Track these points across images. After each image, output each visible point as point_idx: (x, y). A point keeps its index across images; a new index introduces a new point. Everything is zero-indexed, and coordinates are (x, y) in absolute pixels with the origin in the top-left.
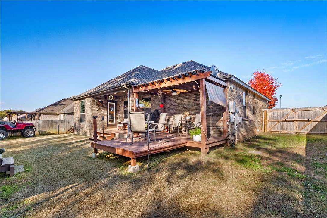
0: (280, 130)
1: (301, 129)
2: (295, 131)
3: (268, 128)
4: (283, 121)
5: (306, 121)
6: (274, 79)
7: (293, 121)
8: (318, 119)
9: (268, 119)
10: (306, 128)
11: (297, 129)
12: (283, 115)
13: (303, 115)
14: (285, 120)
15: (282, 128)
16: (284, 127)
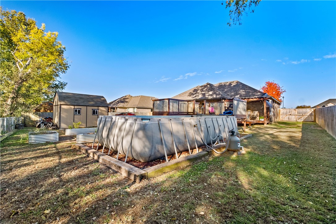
0: (287, 119)
1: (299, 119)
2: (296, 120)
3: (281, 119)
4: (289, 115)
5: (301, 115)
6: (280, 87)
7: (295, 115)
8: (307, 114)
9: (281, 114)
10: (301, 119)
11: (297, 119)
12: (290, 112)
13: (300, 112)
14: (291, 115)
15: (288, 118)
16: (290, 118)
